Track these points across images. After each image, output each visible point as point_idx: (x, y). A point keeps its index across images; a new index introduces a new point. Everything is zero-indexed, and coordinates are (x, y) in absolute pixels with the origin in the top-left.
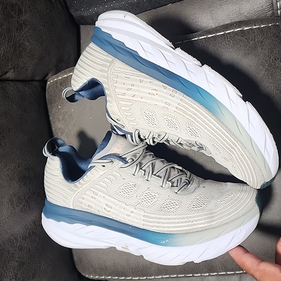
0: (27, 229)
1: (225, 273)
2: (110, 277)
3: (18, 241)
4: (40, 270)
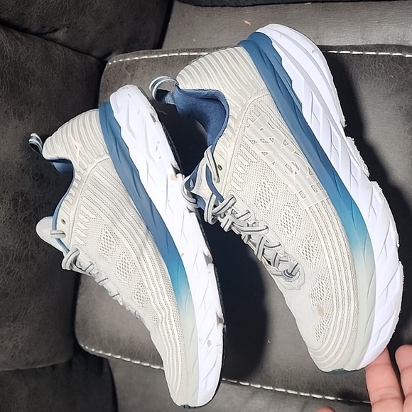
0: (25, 248)
1: (284, 390)
2: (119, 357)
3: (8, 260)
4: (26, 313)
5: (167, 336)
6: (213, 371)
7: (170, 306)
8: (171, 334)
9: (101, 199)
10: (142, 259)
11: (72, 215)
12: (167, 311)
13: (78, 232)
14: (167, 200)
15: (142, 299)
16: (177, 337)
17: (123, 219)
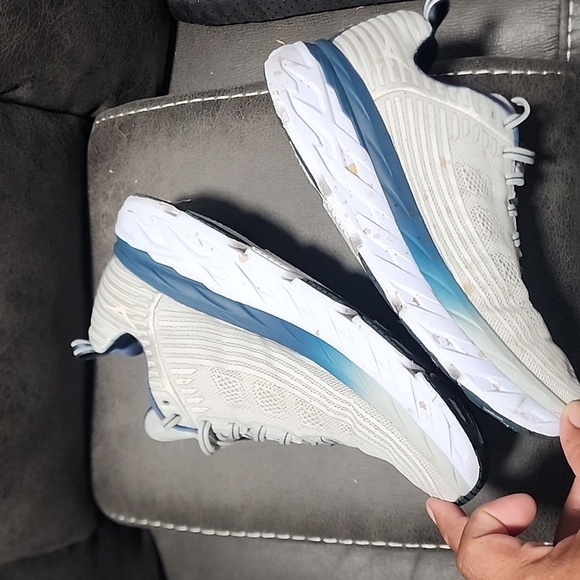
5: (372, 436)
6: (452, 432)
7: (349, 400)
8: (375, 431)
9: (185, 346)
10: (280, 375)
11: (169, 388)
12: (350, 408)
13: (190, 400)
14: (257, 289)
15: (313, 417)
16: (384, 428)
17: (226, 348)
